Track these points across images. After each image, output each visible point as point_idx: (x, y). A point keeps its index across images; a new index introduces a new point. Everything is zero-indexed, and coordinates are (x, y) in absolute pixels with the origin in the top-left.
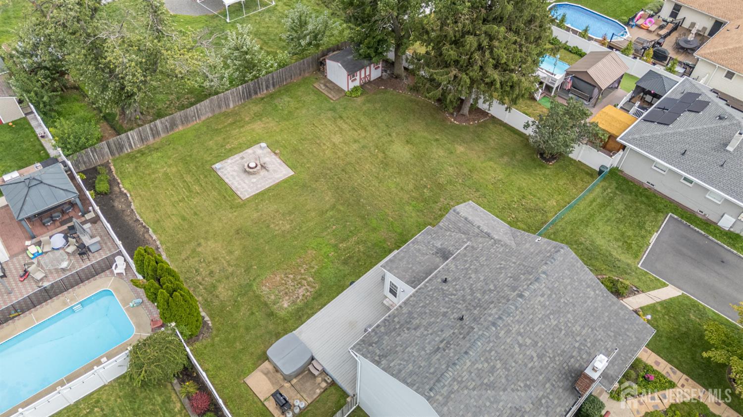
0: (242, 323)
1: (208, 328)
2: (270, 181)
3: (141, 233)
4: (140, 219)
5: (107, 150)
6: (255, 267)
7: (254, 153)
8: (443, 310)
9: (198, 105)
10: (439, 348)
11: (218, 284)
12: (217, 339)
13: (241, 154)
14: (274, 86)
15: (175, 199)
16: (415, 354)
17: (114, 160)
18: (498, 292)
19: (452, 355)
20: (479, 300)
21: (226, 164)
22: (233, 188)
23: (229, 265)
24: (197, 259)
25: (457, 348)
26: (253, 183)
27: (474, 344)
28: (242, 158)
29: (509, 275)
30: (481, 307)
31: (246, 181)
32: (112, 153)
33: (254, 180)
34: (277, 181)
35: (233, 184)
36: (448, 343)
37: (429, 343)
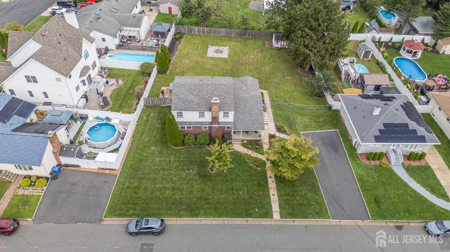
1: (166, 74)
2: (219, 56)
4: (178, 48)
5: (187, 29)
7: (224, 48)
9: (221, 29)
14: (252, 36)
15: (191, 48)
17: (188, 34)
22: (208, 53)
24: (180, 62)
26: (214, 55)
32: (188, 32)
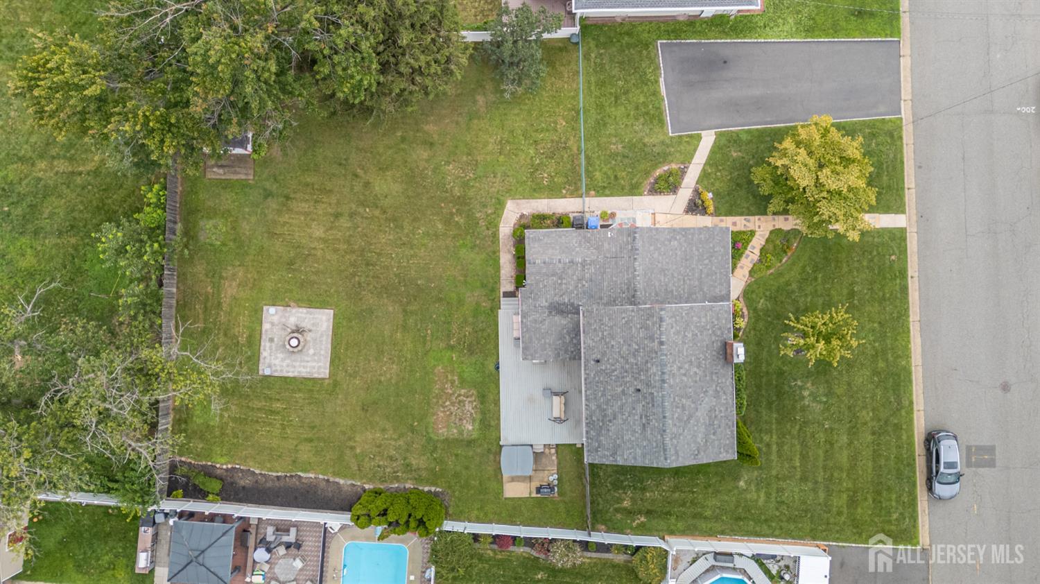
0: (458, 468)
1: (442, 493)
2: (324, 338)
3: (297, 483)
4: (279, 474)
6: (416, 424)
7: (273, 324)
8: (620, 390)
10: (644, 425)
11: (407, 461)
12: (457, 493)
13: (264, 337)
15: (277, 432)
16: (633, 439)
18: (644, 349)
19: (656, 424)
20: (636, 364)
21: (267, 361)
22: (305, 375)
23: (395, 440)
24: (367, 459)
25: (656, 417)
26: (314, 354)
27: (663, 407)
28: (271, 340)
29: (638, 326)
30: (642, 370)
31: (306, 359)
33: (311, 351)
34: (331, 333)
35: (299, 372)
36: (646, 416)
37: (634, 424)
